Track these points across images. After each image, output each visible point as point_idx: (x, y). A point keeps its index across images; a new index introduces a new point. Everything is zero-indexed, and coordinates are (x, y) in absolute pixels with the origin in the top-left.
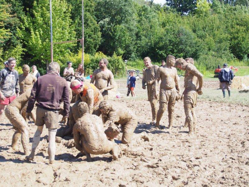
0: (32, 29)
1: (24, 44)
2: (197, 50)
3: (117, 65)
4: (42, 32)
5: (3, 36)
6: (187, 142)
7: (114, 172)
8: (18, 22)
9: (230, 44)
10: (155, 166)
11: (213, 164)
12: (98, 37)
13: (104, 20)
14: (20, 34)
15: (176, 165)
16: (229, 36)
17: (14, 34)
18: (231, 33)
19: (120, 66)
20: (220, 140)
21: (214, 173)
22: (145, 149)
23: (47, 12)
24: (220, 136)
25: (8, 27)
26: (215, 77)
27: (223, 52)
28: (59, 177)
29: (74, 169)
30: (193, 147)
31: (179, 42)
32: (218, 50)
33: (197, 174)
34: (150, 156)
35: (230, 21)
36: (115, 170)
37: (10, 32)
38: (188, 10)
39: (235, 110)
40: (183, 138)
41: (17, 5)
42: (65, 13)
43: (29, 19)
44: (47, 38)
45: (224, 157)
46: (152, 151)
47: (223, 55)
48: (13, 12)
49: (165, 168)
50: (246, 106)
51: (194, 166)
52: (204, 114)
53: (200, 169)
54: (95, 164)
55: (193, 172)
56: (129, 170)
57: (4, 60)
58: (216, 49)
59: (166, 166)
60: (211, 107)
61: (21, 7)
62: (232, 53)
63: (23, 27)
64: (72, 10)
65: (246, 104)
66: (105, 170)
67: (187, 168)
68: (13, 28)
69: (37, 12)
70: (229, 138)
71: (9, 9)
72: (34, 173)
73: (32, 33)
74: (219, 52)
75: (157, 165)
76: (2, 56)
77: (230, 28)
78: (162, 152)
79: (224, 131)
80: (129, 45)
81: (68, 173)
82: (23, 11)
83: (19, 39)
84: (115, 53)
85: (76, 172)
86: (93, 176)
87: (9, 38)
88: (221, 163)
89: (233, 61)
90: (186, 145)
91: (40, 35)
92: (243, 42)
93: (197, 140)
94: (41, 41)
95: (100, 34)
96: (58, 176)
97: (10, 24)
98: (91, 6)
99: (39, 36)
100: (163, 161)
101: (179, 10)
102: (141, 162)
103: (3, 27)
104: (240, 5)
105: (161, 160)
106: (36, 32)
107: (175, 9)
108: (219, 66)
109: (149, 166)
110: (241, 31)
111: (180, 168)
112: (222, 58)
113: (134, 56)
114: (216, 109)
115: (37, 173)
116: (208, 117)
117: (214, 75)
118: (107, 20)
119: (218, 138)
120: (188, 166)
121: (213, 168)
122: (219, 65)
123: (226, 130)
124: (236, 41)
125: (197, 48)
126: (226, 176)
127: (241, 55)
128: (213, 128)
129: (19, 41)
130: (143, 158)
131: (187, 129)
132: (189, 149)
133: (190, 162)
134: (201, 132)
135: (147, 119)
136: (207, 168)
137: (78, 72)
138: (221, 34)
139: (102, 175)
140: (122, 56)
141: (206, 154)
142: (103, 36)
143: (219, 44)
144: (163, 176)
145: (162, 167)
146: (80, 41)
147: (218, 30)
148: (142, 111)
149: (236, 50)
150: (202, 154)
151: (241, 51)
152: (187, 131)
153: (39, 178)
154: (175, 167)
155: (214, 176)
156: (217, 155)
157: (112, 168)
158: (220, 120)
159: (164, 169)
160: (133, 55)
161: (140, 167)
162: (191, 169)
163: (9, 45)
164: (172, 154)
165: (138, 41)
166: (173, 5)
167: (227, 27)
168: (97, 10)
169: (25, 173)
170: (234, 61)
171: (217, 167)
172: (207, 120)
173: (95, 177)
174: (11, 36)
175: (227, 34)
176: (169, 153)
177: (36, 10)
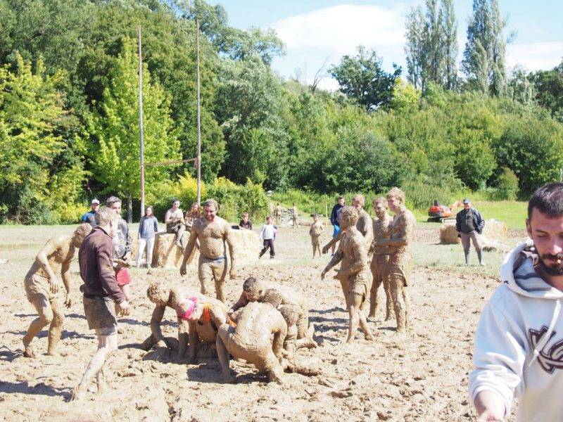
0: (101, 137)
1: (87, 163)
2: (396, 173)
3: (255, 200)
4: (119, 142)
5: (50, 148)
6: (395, 347)
7: (275, 406)
8: (77, 124)
9: (456, 162)
10: (345, 393)
11: (446, 390)
12: (220, 150)
13: (231, 120)
14: (80, 144)
15: (382, 393)
16: (454, 148)
17: (70, 146)
18: (456, 143)
19: (260, 202)
20: (453, 344)
21: (450, 406)
22: (323, 361)
23: (129, 107)
24: (452, 335)
25: (59, 133)
26: (429, 221)
27: (443, 176)
28: (180, 415)
29: (203, 401)
30: (407, 358)
31: (364, 159)
32: (434, 173)
33: (420, 408)
34: (334, 374)
35: (455, 121)
36: (276, 403)
37: (62, 141)
38: (379, 101)
39: (472, 287)
40: (388, 341)
41: (75, 94)
42: (160, 107)
43: (97, 119)
44: (129, 152)
45: (465, 376)
46: (337, 366)
47: (443, 181)
48: (68, 106)
49: (363, 397)
50: (491, 278)
51: (414, 394)
52: (419, 294)
53: (424, 399)
54: (239, 391)
55: (412, 405)
56: (300, 400)
57: (51, 191)
58: (431, 170)
59: (365, 394)
60: (429, 279)
61: (82, 98)
62: (458, 177)
63: (85, 133)
64: (172, 102)
65: (491, 275)
66: (258, 401)
67: (401, 397)
68: (68, 135)
69: (110, 107)
70: (468, 341)
71: (61, 101)
72: (134, 409)
73: (102, 145)
74: (436, 176)
75: (349, 391)
76: (48, 184)
77: (454, 133)
78: (354, 368)
79: (458, 326)
80: (275, 164)
81: (195, 408)
82: (86, 104)
83: (78, 154)
84: (249, 180)
85: (209, 406)
86: (240, 413)
87: (61, 153)
88: (461, 388)
89: (460, 193)
90: (395, 353)
91: (117, 147)
92: (478, 159)
93: (412, 344)
94: (118, 158)
95: (223, 144)
96: (178, 413)
97: (62, 128)
98: (208, 96)
99: (114, 150)
100: (358, 385)
101: (363, 102)
102: (320, 387)
103: (49, 133)
104: (471, 91)
105: (354, 383)
106: (109, 143)
107: (355, 100)
108: (436, 202)
109: (334, 395)
110: (474, 138)
111: (389, 397)
112: (441, 187)
113: (285, 183)
114: (440, 284)
115: (140, 409)
116: (426, 300)
117: (428, 217)
118: (236, 119)
119: (448, 339)
120: (403, 394)
121: (446, 396)
122: (437, 199)
123: (461, 325)
124: (466, 156)
125: (397, 169)
126: (472, 412)
127: (476, 181)
128: (438, 321)
129: (78, 157)
130: (324, 380)
131: (393, 323)
132: (400, 362)
133: (407, 387)
134: (418, 328)
135: (319, 303)
136: (436, 396)
137: (191, 216)
138: (439, 145)
139: (255, 413)
140: (263, 185)
141: (432, 372)
142: (228, 147)
143: (436, 162)
144: (362, 413)
145: (358, 395)
146: (194, 162)
147: (433, 137)
148: (309, 289)
149: (465, 172)
150: (424, 372)
151: (475, 174)
152: (394, 327)
153: (145, 418)
154: (381, 396)
155: (450, 412)
156: (451, 373)
157: (271, 398)
158: (448, 307)
159: (361, 399)
160: (282, 182)
161: (319, 396)
162: (408, 398)
163: (61, 165)
164: (373, 370)
165: (293, 157)
166: (353, 92)
167: (449, 132)
168: (219, 102)
169: (118, 407)
170: (463, 192)
171: (454, 395)
172: (425, 305)
173: (244, 416)
174: (65, 148)
175: (449, 145)
176: (367, 369)
177: (107, 102)
